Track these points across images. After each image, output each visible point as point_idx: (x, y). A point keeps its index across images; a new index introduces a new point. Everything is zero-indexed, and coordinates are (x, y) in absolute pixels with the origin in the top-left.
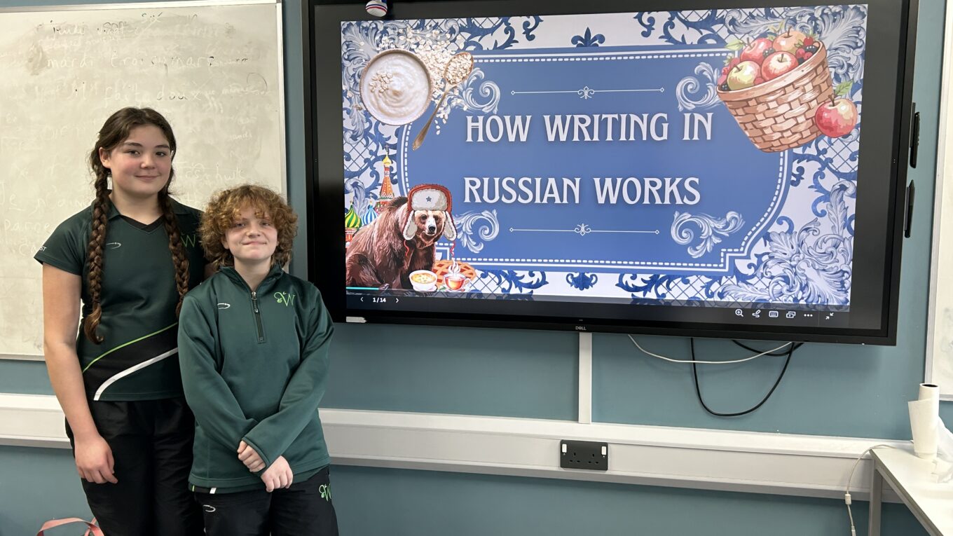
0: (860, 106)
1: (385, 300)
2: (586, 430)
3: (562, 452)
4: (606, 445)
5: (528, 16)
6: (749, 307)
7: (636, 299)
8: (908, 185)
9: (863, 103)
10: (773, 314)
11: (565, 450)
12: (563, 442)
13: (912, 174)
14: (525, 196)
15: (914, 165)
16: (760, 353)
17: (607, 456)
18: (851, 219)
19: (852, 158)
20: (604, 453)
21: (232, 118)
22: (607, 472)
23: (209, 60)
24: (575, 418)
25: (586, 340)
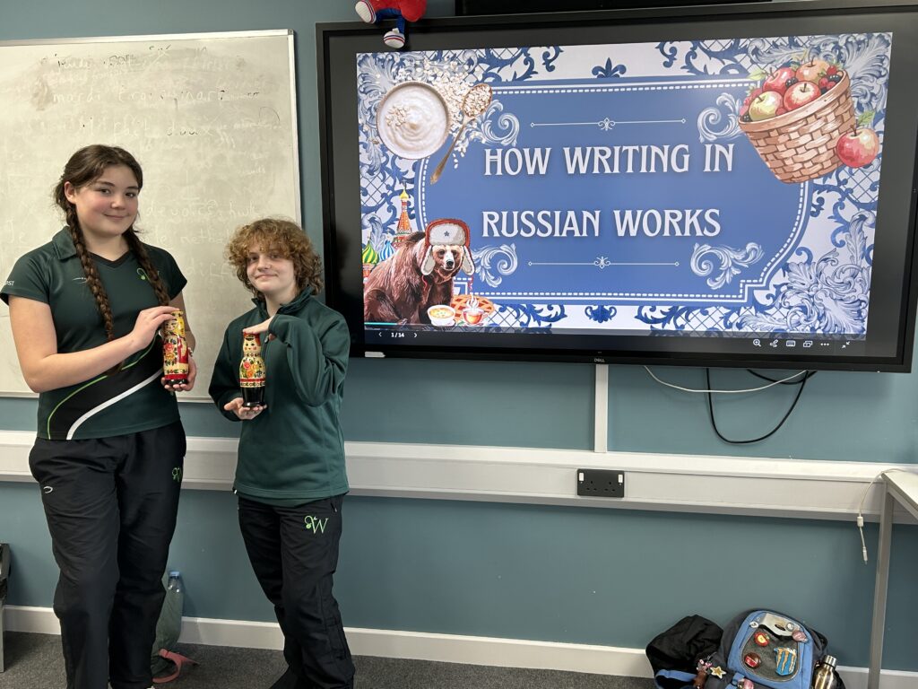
0: (882, 136)
1: (403, 335)
2: (602, 459)
3: (579, 481)
4: (622, 473)
5: (548, 46)
6: (767, 337)
7: (654, 331)
9: (885, 133)
10: (791, 344)
11: (582, 478)
12: (580, 471)
14: (544, 230)
16: (775, 381)
17: (623, 484)
18: (870, 249)
19: (872, 188)
20: (620, 480)
21: (245, 154)
22: (623, 499)
23: (220, 94)
24: (591, 447)
25: (602, 372)
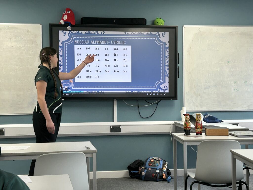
1: (69, 95)
2: (116, 123)
5: (102, 31)
6: (149, 93)
8: (178, 67)
9: (169, 51)
10: (154, 94)
11: (111, 128)
13: (178, 65)
15: (179, 64)
16: (151, 103)
19: (167, 62)
20: (120, 128)
21: (28, 52)
22: (121, 132)
23: (22, 38)
24: (113, 121)
25: (115, 103)
